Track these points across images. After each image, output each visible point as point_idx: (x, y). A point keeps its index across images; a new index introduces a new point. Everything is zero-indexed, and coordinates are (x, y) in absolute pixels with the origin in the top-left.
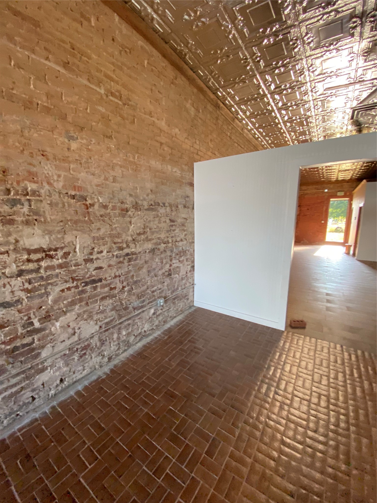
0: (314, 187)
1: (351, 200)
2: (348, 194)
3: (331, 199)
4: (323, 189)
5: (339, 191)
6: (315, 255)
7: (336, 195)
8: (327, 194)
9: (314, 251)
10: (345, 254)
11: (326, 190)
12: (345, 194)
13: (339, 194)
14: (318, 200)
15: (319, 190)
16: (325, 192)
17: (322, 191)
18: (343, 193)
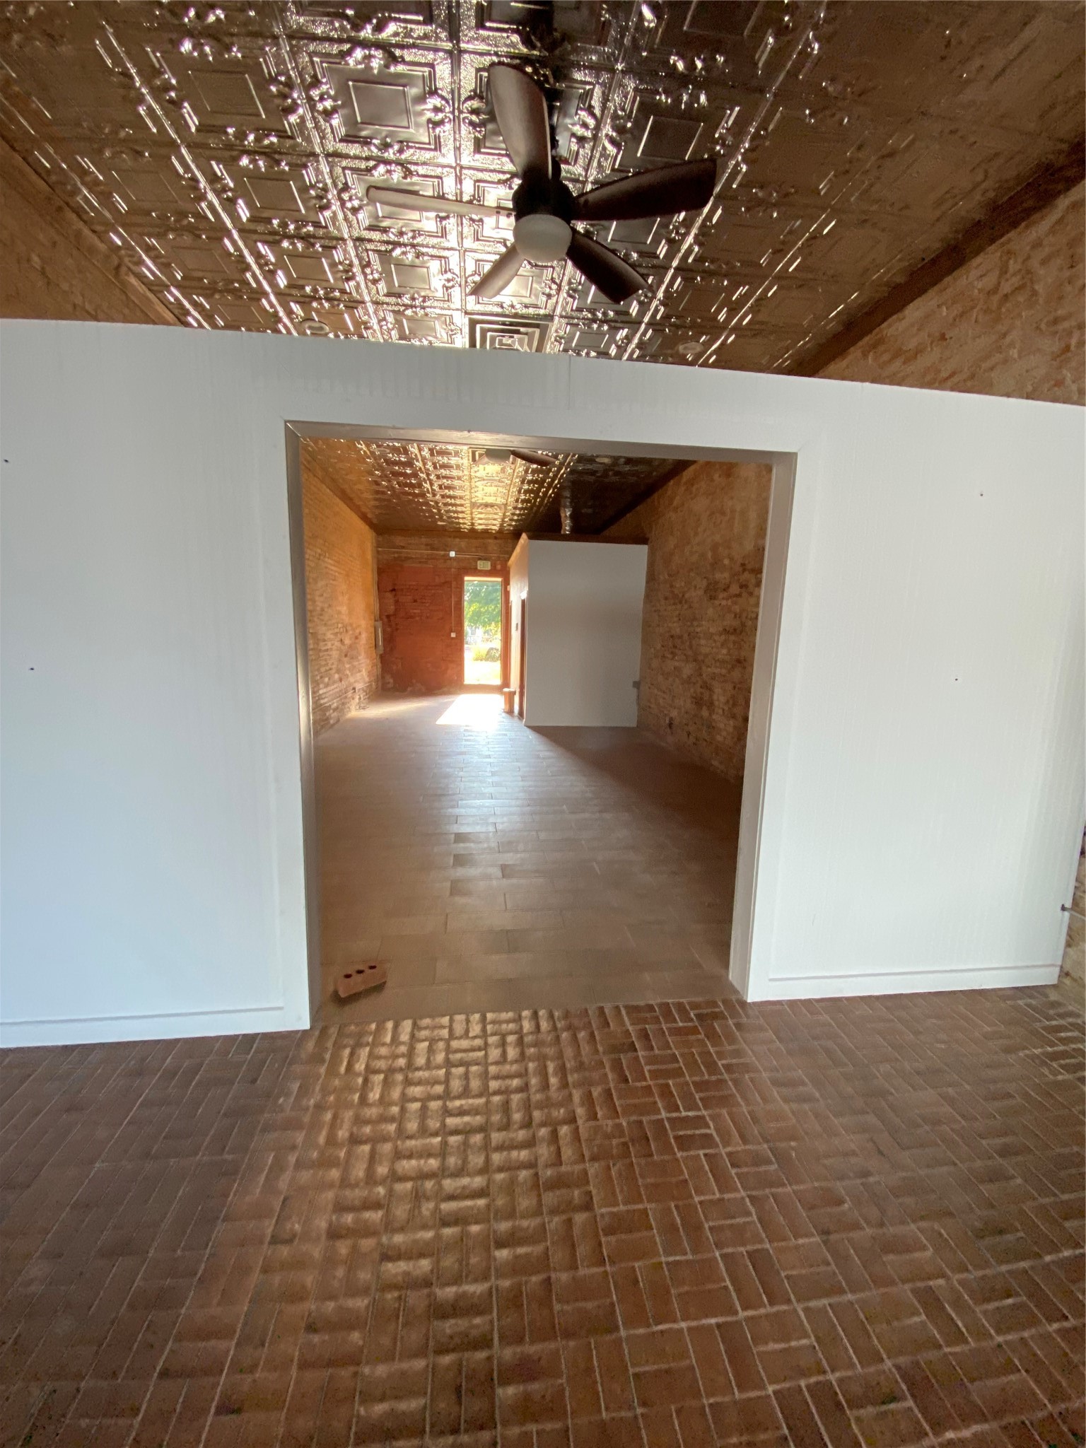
0: (424, 540)
1: (506, 583)
2: (499, 567)
3: (466, 578)
4: (444, 550)
5: (480, 559)
6: (441, 721)
7: (476, 568)
8: (455, 564)
9: (439, 712)
10: (504, 715)
11: (452, 554)
12: (493, 566)
13: (482, 565)
14: (437, 578)
15: (437, 550)
16: (451, 558)
17: (442, 553)
18: (489, 563)
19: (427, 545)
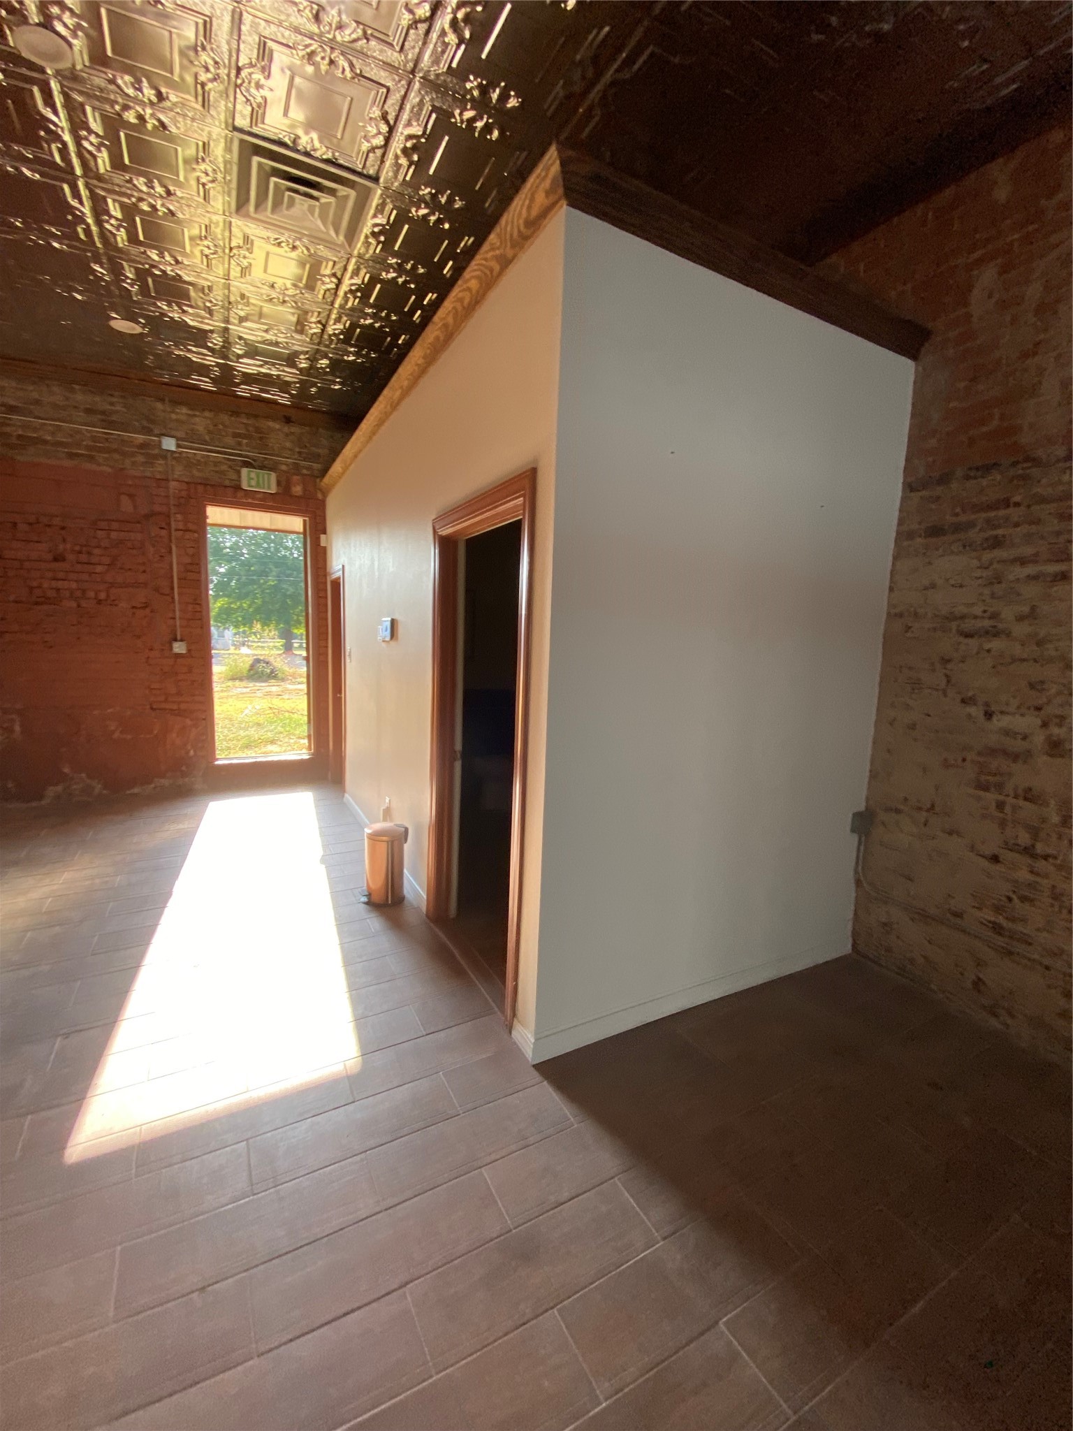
1: (317, 529)
2: (297, 490)
3: (213, 512)
4: (149, 431)
5: (247, 465)
7: (238, 488)
8: (179, 471)
11: (169, 444)
12: (285, 486)
13: (249, 479)
14: (125, 500)
15: (124, 427)
16: (166, 454)
17: (140, 438)
18: (273, 476)
19: (89, 411)
